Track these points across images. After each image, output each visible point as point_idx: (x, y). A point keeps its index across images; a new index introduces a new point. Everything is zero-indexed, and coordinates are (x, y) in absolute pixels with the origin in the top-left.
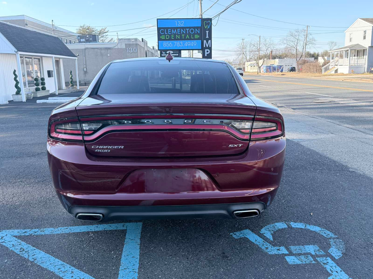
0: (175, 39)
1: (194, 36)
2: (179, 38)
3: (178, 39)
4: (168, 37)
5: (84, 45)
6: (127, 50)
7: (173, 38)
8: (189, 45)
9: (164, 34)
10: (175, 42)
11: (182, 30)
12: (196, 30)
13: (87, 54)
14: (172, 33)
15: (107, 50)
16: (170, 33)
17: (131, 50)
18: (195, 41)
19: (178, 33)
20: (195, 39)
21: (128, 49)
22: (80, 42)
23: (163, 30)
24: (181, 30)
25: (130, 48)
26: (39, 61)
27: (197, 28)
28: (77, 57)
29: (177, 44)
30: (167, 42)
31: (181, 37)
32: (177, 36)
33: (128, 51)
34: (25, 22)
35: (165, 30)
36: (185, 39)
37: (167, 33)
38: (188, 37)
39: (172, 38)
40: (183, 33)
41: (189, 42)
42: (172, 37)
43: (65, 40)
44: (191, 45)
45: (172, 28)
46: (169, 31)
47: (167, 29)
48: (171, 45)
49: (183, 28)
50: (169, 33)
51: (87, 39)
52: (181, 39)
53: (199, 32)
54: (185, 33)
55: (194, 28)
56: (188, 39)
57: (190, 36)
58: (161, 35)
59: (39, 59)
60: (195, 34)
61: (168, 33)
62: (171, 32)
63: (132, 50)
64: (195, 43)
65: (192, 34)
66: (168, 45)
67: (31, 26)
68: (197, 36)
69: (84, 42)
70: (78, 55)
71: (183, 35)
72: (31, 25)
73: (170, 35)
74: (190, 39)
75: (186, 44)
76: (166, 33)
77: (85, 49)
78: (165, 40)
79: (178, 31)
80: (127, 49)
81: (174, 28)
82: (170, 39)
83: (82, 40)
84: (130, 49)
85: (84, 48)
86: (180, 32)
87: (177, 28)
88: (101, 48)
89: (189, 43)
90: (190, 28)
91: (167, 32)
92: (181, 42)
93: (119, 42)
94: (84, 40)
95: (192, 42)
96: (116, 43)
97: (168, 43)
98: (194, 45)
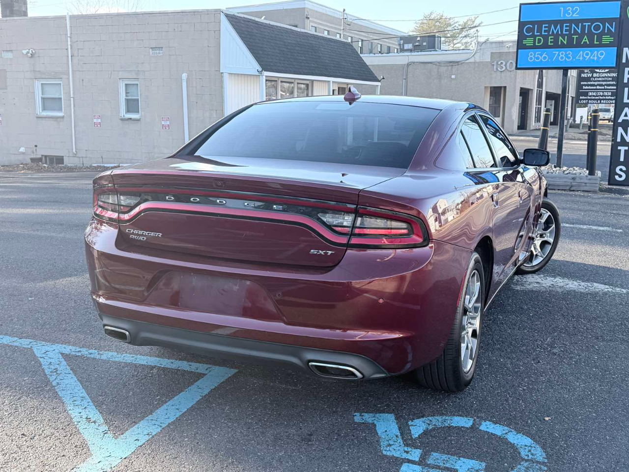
0: (556, 45)
1: (600, 39)
2: (565, 43)
3: (563, 46)
4: (539, 41)
5: (408, 56)
6: (493, 65)
7: (551, 42)
8: (588, 57)
9: (534, 36)
10: (556, 52)
11: (573, 25)
12: (607, 24)
13: (410, 75)
14: (551, 33)
15: (452, 66)
16: (547, 33)
17: (502, 66)
18: (602, 50)
19: (564, 33)
20: (601, 45)
21: (497, 63)
22: (402, 50)
23: (531, 26)
24: (570, 27)
25: (499, 61)
26: (308, 89)
27: (610, 21)
28: (379, 81)
29: (559, 55)
30: (539, 51)
31: (570, 40)
32: (560, 38)
33: (495, 67)
34: (306, 13)
35: (536, 26)
36: (579, 45)
37: (539, 34)
38: (585, 39)
39: (549, 44)
40: (576, 33)
41: (588, 50)
42: (550, 40)
43: (379, 46)
44: (591, 58)
45: (550, 23)
46: (543, 29)
47: (540, 23)
48: (545, 58)
49: (577, 22)
50: (543, 33)
51: (417, 44)
52: (570, 45)
53: (613, 30)
54: (579, 31)
55: (603, 21)
56: (585, 46)
57: (591, 39)
58: (526, 37)
59: (307, 85)
60: (603, 33)
61: (541, 33)
62: (548, 31)
63: (506, 65)
64: (602, 54)
65: (596, 34)
66: (538, 58)
67: (316, 20)
68: (606, 39)
69: (411, 51)
70: (383, 78)
71: (575, 37)
72: (316, 18)
73: (546, 38)
74: (591, 45)
75: (580, 57)
76: (536, 34)
77: (408, 65)
78: (534, 47)
79: (564, 28)
80: (495, 63)
81: (556, 23)
82: (545, 46)
83: (407, 46)
84: (499, 63)
85: (406, 63)
86: (570, 30)
87: (561, 22)
88: (439, 63)
89: (587, 54)
90: (592, 21)
91: (540, 30)
92: (570, 51)
93: (479, 48)
94: (410, 46)
95: (596, 52)
96: (472, 51)
97: (538, 54)
98: (599, 58)
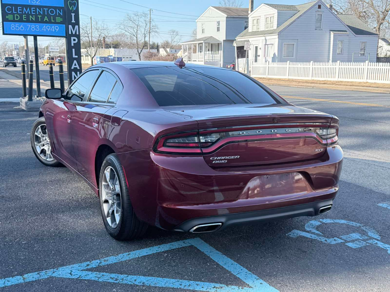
0: (28, 21)
1: (54, 19)
2: (34, 19)
3: (32, 21)
4: (17, 17)
7: (25, 19)
8: (49, 29)
9: (12, 13)
10: (29, 25)
11: (38, 9)
12: (58, 11)
14: (24, 13)
16: (21, 13)
18: (57, 26)
19: (32, 13)
20: (56, 23)
23: (10, 7)
24: (36, 10)
27: (60, 8)
29: (31, 27)
30: (17, 24)
31: (37, 18)
32: (30, 16)
35: (13, 7)
36: (42, 22)
37: (16, 13)
38: (46, 19)
39: (24, 20)
40: (40, 14)
41: (48, 25)
42: (24, 17)
44: (51, 30)
45: (23, 6)
46: (19, 10)
47: (16, 6)
48: (22, 28)
49: (40, 7)
50: (19, 13)
52: (37, 21)
53: (62, 14)
54: (42, 13)
55: (55, 8)
56: (46, 22)
57: (50, 19)
58: (8, 14)
60: (56, 15)
61: (17, 12)
62: (22, 11)
64: (57, 28)
65: (52, 16)
66: (17, 28)
68: (59, 19)
71: (40, 16)
73: (21, 16)
74: (50, 22)
75: (44, 29)
76: (14, 12)
78: (14, 21)
79: (32, 11)
81: (27, 6)
82: (21, 21)
86: (36, 12)
87: (30, 6)
89: (48, 28)
90: (49, 7)
91: (16, 10)
92: (38, 25)
95: (53, 27)
97: (17, 26)
98: (55, 30)
